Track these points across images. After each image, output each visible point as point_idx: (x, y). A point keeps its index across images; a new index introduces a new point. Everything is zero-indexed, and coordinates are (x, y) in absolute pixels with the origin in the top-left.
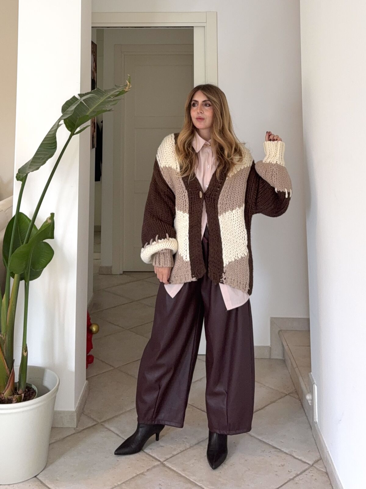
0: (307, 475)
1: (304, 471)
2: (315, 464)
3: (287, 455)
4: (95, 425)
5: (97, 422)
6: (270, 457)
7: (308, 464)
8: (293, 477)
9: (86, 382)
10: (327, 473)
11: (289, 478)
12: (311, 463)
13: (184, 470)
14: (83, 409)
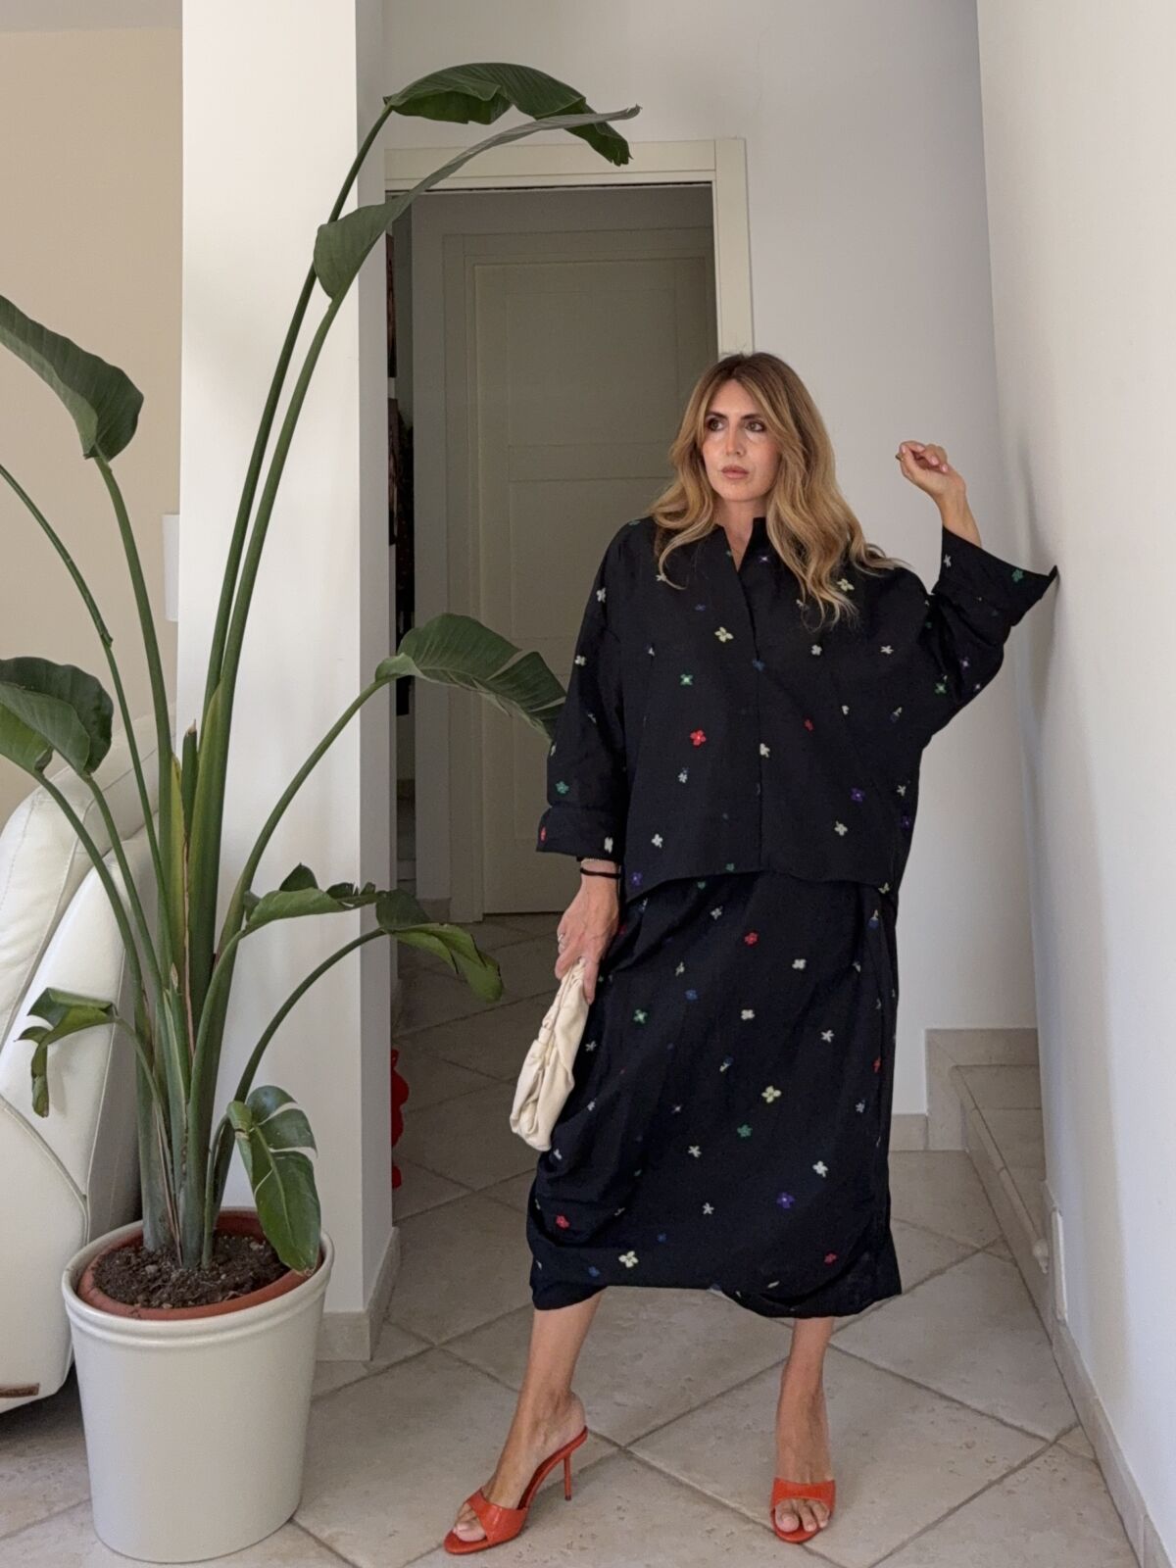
0: (1038, 1468)
1: (1033, 1458)
2: (1064, 1438)
3: (984, 1417)
4: (424, 1352)
5: (432, 1343)
6: (932, 1423)
7: (1042, 1439)
8: (998, 1476)
9: (391, 1232)
10: (1097, 1463)
11: (988, 1478)
12: (1050, 1436)
13: (687, 1468)
14: (387, 1308)
